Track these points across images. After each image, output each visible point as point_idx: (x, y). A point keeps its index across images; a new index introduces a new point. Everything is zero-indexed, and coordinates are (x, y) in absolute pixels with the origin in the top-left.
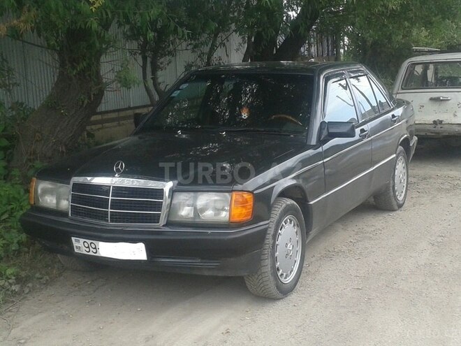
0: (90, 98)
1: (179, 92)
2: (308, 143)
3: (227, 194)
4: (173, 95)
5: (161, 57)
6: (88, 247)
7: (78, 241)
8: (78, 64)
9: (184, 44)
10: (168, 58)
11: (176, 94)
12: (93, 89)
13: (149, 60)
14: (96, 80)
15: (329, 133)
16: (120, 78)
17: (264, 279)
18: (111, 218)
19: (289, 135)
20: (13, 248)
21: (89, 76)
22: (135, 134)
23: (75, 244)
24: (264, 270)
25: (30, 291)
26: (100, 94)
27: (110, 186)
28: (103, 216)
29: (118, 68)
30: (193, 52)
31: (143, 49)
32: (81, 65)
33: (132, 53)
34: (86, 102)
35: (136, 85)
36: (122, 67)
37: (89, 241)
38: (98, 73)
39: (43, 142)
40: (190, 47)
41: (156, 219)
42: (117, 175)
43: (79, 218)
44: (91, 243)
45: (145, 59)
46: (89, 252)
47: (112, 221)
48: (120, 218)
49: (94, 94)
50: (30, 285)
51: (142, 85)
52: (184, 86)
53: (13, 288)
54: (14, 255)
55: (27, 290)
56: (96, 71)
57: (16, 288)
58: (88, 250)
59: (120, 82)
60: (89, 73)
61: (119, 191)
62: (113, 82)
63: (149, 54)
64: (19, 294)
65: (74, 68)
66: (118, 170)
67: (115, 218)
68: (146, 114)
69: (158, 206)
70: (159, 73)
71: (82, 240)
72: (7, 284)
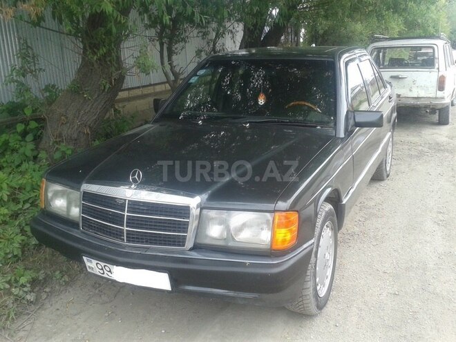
0: (111, 83)
1: (196, 78)
2: (337, 136)
3: (268, 215)
4: (191, 81)
5: (176, 43)
6: (102, 269)
7: (91, 262)
8: (98, 50)
9: (196, 32)
10: (182, 44)
11: (194, 80)
12: (114, 74)
13: (165, 46)
14: (116, 65)
15: (355, 122)
16: (139, 63)
17: (307, 301)
18: (127, 237)
19: (316, 127)
20: (33, 243)
21: (110, 61)
22: (156, 121)
23: (88, 264)
24: (305, 292)
25: (48, 295)
26: (121, 79)
27: (125, 200)
28: (119, 234)
29: (137, 54)
30: (203, 39)
31: (160, 36)
32: (101, 51)
33: (151, 40)
34: (108, 86)
35: (155, 71)
36: (140, 52)
37: (103, 264)
38: (118, 58)
39: (68, 125)
40: (201, 34)
41: (181, 241)
42: (133, 186)
43: (91, 232)
44: (105, 266)
45: (162, 45)
46: (103, 274)
47: (128, 241)
48: (137, 238)
49: (115, 80)
50: (47, 290)
51: (160, 70)
52: (202, 72)
53: (28, 297)
54: (34, 249)
55: (44, 296)
56: (116, 56)
57: (31, 297)
58: (102, 272)
59: (139, 67)
60: (109, 59)
61: (136, 206)
62: (133, 67)
63: (165, 40)
64: (34, 304)
65: (95, 53)
66: (135, 181)
67: (132, 237)
68: (166, 101)
69: (184, 227)
70: (174, 57)
71: (94, 262)
72: (21, 293)
